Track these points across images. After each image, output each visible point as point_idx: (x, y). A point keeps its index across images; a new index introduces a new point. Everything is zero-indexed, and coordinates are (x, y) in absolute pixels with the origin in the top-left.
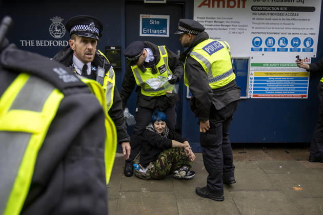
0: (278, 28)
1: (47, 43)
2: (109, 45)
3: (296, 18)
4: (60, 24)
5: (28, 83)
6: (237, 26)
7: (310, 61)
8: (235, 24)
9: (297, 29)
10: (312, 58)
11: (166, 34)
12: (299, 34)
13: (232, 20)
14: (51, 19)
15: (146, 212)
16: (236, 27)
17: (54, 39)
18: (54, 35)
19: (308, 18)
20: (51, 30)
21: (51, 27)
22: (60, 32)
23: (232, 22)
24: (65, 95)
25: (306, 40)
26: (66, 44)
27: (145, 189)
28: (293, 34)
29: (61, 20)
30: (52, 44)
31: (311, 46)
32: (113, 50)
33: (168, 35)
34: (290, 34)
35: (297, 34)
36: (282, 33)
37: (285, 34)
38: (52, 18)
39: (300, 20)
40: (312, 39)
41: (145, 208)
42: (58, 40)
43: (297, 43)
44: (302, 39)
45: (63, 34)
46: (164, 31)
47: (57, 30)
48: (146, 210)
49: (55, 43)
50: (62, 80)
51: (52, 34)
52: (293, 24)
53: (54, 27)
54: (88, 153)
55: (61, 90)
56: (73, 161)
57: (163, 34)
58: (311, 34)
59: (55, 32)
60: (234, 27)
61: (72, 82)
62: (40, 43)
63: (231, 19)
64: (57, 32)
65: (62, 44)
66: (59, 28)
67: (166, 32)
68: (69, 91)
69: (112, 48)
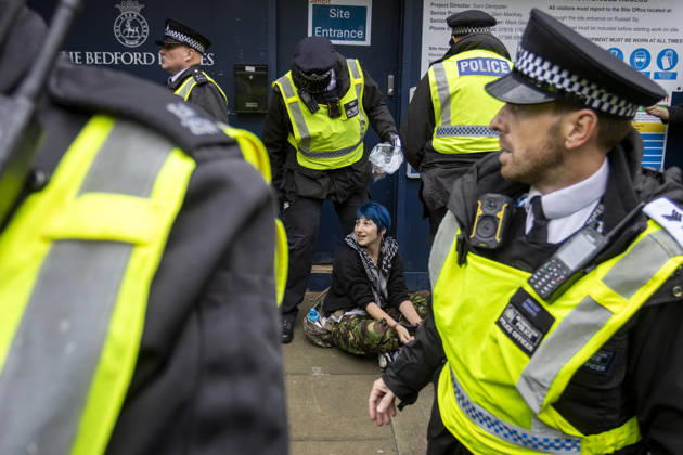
0: (603, 29)
1: (109, 58)
2: (242, 62)
3: (642, 7)
4: (138, 17)
5: (112, 136)
6: (515, 22)
7: (670, 99)
8: (511, 19)
9: (643, 29)
10: (674, 93)
11: (363, 39)
12: (646, 41)
13: (506, 11)
14: (117, 6)
16: (514, 26)
17: (122, 49)
18: (123, 41)
19: (667, 8)
20: (116, 29)
21: (118, 24)
22: (136, 34)
23: (506, 15)
24: (199, 162)
25: (662, 54)
26: (149, 59)
27: (319, 369)
28: (635, 40)
29: (139, 8)
30: (119, 60)
31: (672, 67)
32: (251, 73)
33: (367, 43)
34: (628, 40)
35: (642, 40)
36: (612, 40)
37: (619, 40)
38: (119, 3)
39: (650, 10)
40: (675, 53)
41: (319, 410)
42: (132, 50)
43: (643, 60)
44: (654, 52)
45: (143, 38)
46: (359, 34)
47: (130, 30)
48: (323, 415)
49: (127, 58)
50: (188, 129)
51: (120, 38)
52: (636, 20)
53: (125, 22)
54: (246, 287)
55: (188, 152)
56: (215, 305)
57: (357, 39)
58: (674, 41)
59: (126, 33)
60: (509, 26)
61: (207, 135)
62: (94, 57)
63: (504, 7)
64: (131, 33)
65: (142, 59)
66: (134, 24)
67: (364, 34)
68: (205, 153)
69: (248, 69)
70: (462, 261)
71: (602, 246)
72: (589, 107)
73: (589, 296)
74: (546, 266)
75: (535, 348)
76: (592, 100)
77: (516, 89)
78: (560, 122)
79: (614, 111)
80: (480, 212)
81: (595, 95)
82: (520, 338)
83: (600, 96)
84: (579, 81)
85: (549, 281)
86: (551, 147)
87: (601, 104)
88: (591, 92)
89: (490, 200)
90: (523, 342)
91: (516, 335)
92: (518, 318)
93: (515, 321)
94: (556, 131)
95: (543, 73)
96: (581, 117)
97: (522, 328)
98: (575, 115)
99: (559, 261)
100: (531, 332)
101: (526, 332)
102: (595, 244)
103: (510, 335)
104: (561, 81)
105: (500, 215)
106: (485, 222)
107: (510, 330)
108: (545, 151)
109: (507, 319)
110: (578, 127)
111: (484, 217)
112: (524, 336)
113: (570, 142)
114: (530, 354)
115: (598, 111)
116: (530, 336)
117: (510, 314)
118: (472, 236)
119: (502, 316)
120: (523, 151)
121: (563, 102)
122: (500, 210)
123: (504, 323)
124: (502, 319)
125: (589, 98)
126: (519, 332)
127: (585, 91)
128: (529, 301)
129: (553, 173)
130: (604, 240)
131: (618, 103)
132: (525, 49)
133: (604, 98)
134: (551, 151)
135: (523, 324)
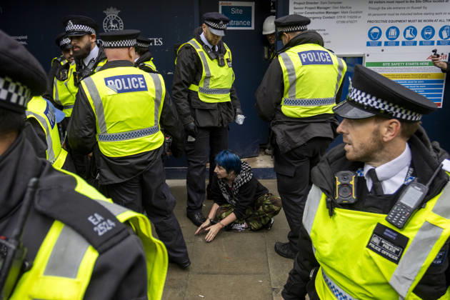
0: (404, 14)
4: (117, 18)
6: (347, 12)
7: (447, 58)
8: (345, 10)
9: (430, 14)
11: (251, 26)
13: (341, 5)
14: (105, 12)
15: (228, 260)
16: (346, 15)
20: (104, 26)
21: (105, 22)
22: (116, 28)
23: (341, 8)
25: (442, 29)
28: (425, 21)
29: (117, 12)
31: (449, 37)
33: (253, 28)
34: (420, 21)
35: (430, 21)
36: (409, 21)
37: (414, 21)
38: (105, 10)
39: (435, 2)
41: (226, 255)
43: (430, 33)
44: (437, 28)
46: (248, 23)
47: (112, 26)
48: (227, 258)
52: (425, 8)
53: (109, 21)
57: (247, 26)
59: (110, 27)
60: (343, 14)
64: (113, 28)
66: (115, 22)
67: (251, 23)
70: (332, 214)
71: (427, 192)
72: (395, 118)
73: (426, 221)
74: (395, 208)
75: (399, 258)
76: (397, 114)
77: (352, 111)
78: (379, 126)
79: (409, 118)
80: (338, 183)
81: (398, 111)
82: (387, 254)
83: (400, 112)
84: (388, 104)
85: (401, 217)
86: (375, 141)
87: (402, 115)
88: (395, 110)
89: (343, 175)
90: (390, 255)
91: (384, 252)
92: (383, 242)
93: (381, 244)
94: (377, 132)
95: (367, 100)
96: (391, 123)
97: (388, 248)
98: (387, 122)
99: (402, 204)
100: (394, 249)
101: (390, 249)
102: (422, 191)
103: (380, 253)
104: (378, 104)
105: (352, 183)
106: (343, 188)
107: (379, 250)
108: (372, 144)
109: (375, 244)
110: (390, 129)
111: (342, 185)
112: (390, 252)
113: (386, 138)
114: (397, 262)
115: (400, 119)
116: (394, 251)
117: (376, 240)
118: (336, 198)
119: (370, 242)
120: (359, 145)
121: (380, 116)
122: (351, 180)
123: (373, 246)
124: (370, 244)
125: (394, 112)
126: (386, 250)
127: (392, 109)
128: (387, 230)
129: (378, 155)
130: (426, 188)
131: (411, 114)
132: (355, 88)
133: (403, 112)
134: (375, 144)
135: (387, 245)
